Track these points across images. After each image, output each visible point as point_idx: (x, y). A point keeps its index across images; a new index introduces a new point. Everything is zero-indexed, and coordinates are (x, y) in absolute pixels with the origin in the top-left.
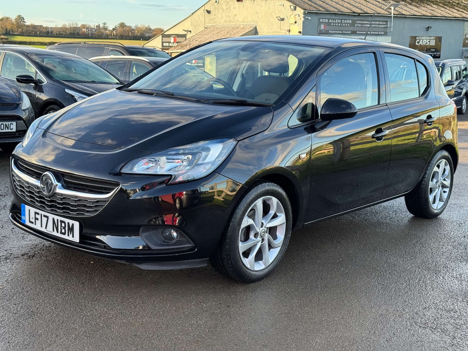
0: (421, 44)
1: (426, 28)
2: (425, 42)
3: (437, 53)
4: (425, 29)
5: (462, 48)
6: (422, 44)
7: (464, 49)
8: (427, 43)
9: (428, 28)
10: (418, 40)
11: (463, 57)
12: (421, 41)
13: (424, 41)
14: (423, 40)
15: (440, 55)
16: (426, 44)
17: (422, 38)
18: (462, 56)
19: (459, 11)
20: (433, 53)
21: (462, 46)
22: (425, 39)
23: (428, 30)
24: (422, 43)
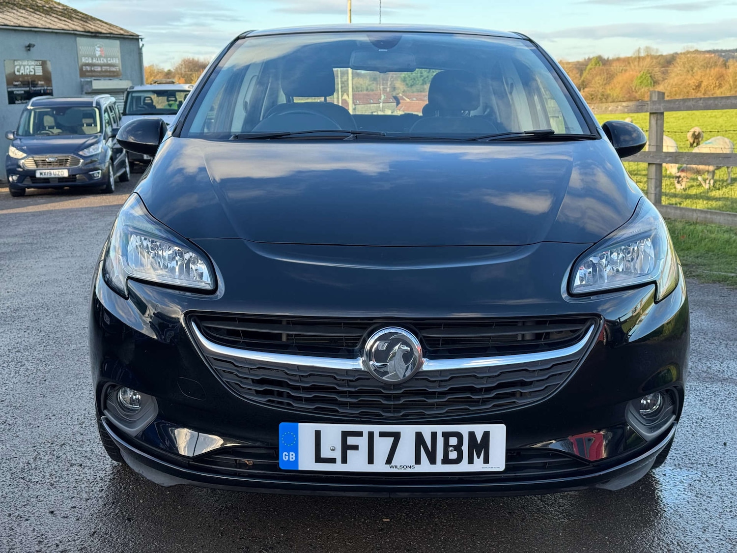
0: (22, 74)
1: (26, 47)
2: (27, 69)
3: (47, 87)
4: (24, 49)
5: (79, 79)
6: (24, 74)
7: (82, 80)
8: (32, 72)
9: (29, 47)
10: (18, 67)
11: (84, 93)
12: (22, 68)
13: (26, 67)
14: (24, 66)
15: (52, 90)
16: (29, 72)
17: (23, 64)
18: (82, 91)
19: (61, 20)
20: (43, 88)
21: (79, 76)
22: (27, 65)
23: (29, 50)
24: (23, 72)
